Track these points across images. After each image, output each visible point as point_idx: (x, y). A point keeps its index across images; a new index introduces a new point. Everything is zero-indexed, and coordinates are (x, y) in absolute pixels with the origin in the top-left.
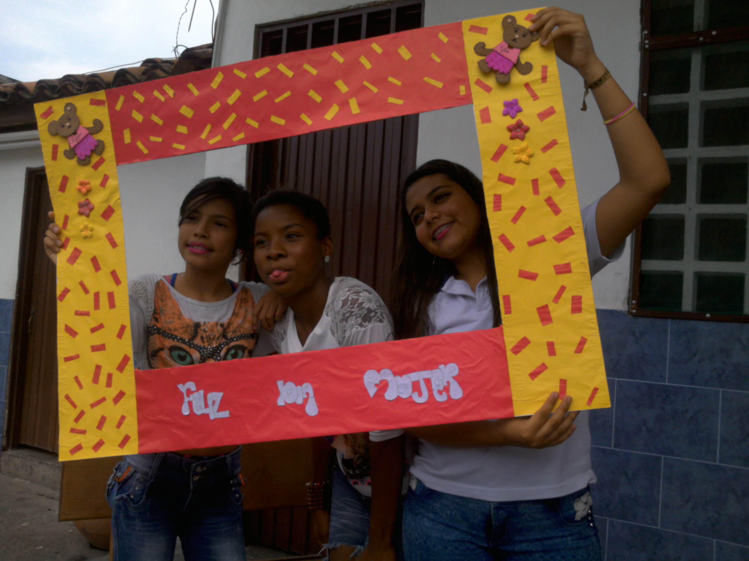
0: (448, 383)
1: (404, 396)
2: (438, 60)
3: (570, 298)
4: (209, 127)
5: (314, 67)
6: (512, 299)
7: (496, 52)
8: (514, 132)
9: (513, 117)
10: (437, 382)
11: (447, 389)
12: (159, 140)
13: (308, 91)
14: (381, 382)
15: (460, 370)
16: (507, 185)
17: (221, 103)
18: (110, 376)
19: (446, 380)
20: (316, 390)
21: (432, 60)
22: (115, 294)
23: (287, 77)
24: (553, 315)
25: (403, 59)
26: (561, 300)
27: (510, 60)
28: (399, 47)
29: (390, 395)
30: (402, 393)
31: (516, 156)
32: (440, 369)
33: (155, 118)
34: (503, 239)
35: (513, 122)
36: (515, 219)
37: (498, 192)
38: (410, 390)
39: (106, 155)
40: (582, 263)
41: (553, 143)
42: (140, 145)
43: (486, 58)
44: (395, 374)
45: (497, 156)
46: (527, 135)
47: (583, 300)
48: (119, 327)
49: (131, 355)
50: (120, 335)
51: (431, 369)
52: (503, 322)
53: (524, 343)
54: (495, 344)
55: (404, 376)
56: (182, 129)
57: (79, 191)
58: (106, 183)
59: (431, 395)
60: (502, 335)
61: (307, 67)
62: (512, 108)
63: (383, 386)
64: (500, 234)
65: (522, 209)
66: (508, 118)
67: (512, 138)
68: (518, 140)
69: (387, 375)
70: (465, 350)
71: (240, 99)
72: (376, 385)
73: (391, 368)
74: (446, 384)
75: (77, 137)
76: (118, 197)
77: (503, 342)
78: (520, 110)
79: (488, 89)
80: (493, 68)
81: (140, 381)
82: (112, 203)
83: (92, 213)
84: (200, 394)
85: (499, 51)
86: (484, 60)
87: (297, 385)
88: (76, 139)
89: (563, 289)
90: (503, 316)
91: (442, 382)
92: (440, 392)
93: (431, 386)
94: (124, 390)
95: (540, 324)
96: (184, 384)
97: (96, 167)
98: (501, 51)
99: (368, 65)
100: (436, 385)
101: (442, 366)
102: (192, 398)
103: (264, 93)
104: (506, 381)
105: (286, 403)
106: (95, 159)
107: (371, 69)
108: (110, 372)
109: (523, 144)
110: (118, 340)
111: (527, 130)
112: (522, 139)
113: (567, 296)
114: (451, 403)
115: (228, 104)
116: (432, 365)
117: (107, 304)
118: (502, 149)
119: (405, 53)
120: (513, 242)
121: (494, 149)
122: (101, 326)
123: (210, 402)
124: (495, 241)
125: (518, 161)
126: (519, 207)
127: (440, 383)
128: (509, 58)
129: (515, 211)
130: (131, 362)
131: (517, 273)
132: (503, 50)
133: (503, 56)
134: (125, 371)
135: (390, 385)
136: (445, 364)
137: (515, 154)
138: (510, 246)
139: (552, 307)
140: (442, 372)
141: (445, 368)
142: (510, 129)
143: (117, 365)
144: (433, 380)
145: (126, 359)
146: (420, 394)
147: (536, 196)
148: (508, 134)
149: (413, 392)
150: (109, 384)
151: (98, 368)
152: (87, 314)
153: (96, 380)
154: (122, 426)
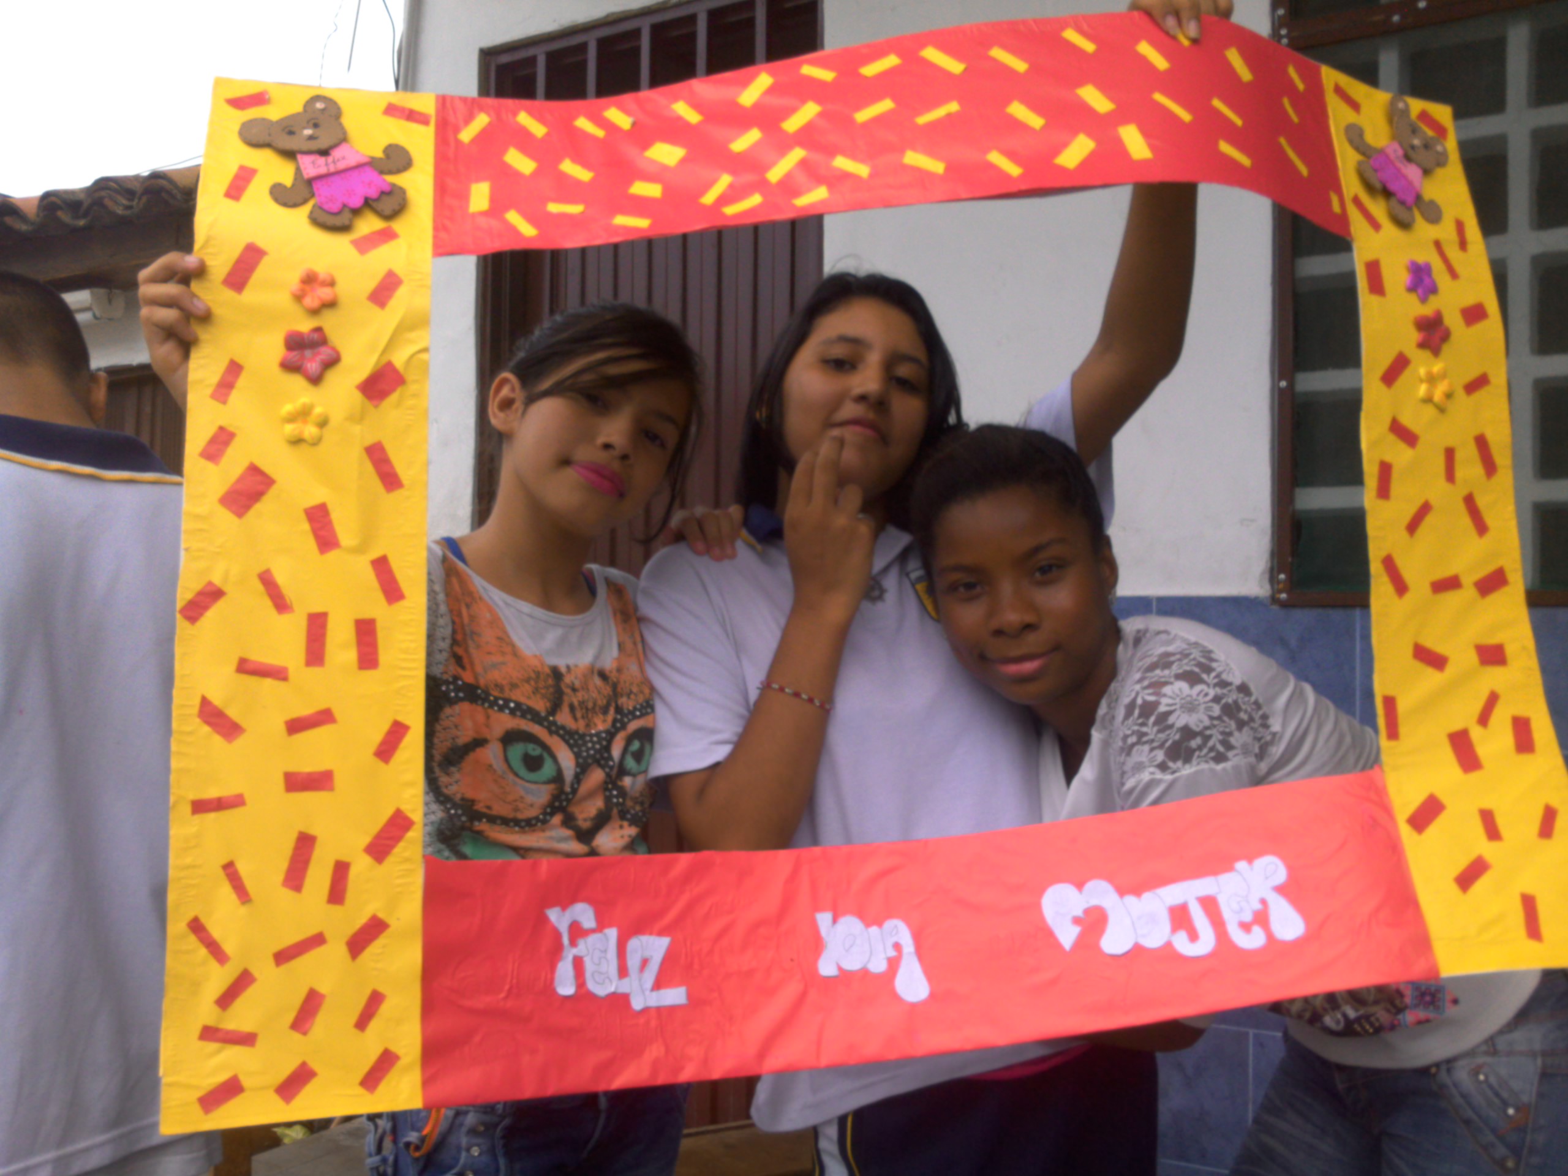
0: (1263, 902)
1: (1153, 942)
3: (1509, 721)
6: (1402, 709)
7: (1387, 156)
8: (1425, 334)
9: (1423, 299)
10: (1234, 904)
11: (1261, 918)
12: (577, 209)
15: (1290, 870)
16: (1402, 445)
17: (764, 131)
18: (341, 871)
20: (918, 938)
22: (380, 626)
24: (1483, 751)
26: (1493, 722)
29: (1115, 942)
30: (1144, 936)
31: (1424, 387)
33: (571, 168)
34: (1389, 564)
35: (1425, 310)
36: (1412, 527)
37: (1387, 459)
40: (1525, 648)
41: (1482, 381)
45: (1389, 377)
46: (1447, 349)
47: (1535, 726)
48: (385, 727)
50: (386, 751)
51: (1216, 873)
53: (1432, 809)
55: (1146, 895)
56: (647, 189)
57: (299, 299)
58: (389, 297)
59: (1222, 935)
63: (1094, 922)
64: (1384, 552)
66: (1414, 297)
67: (1421, 345)
68: (1428, 353)
69: (1100, 893)
72: (1076, 920)
73: (1108, 877)
74: (1258, 906)
75: (330, 160)
78: (1434, 290)
79: (1376, 225)
80: (1387, 186)
82: (399, 360)
84: (606, 938)
85: (1392, 157)
86: (1366, 162)
87: (868, 924)
88: (326, 165)
89: (1493, 698)
92: (1246, 927)
94: (383, 916)
95: (1457, 770)
96: (564, 908)
97: (365, 245)
98: (1396, 159)
100: (1233, 911)
101: (1242, 865)
102: (583, 948)
105: (840, 969)
106: (370, 225)
108: (344, 858)
109: (1438, 366)
110: (379, 763)
112: (1436, 352)
113: (1502, 715)
116: (1218, 863)
117: (351, 654)
118: (1401, 362)
120: (1407, 575)
121: (1387, 358)
122: (323, 718)
123: (633, 963)
124: (1376, 565)
125: (1429, 401)
126: (1420, 502)
128: (1409, 178)
129: (1412, 509)
131: (1409, 649)
132: (1398, 158)
133: (1399, 170)
134: (391, 859)
135: (1112, 918)
136: (1251, 858)
137: (1420, 382)
138: (1400, 585)
139: (1476, 733)
140: (1245, 880)
141: (1252, 869)
142: (1421, 325)
143: (367, 839)
144: (1222, 900)
145: (398, 824)
146: (1193, 937)
147: (1449, 485)
148: (1414, 335)
149: (1174, 930)
150: (337, 894)
151: (305, 844)
152: (279, 674)
153: (295, 877)
154: (374, 1025)
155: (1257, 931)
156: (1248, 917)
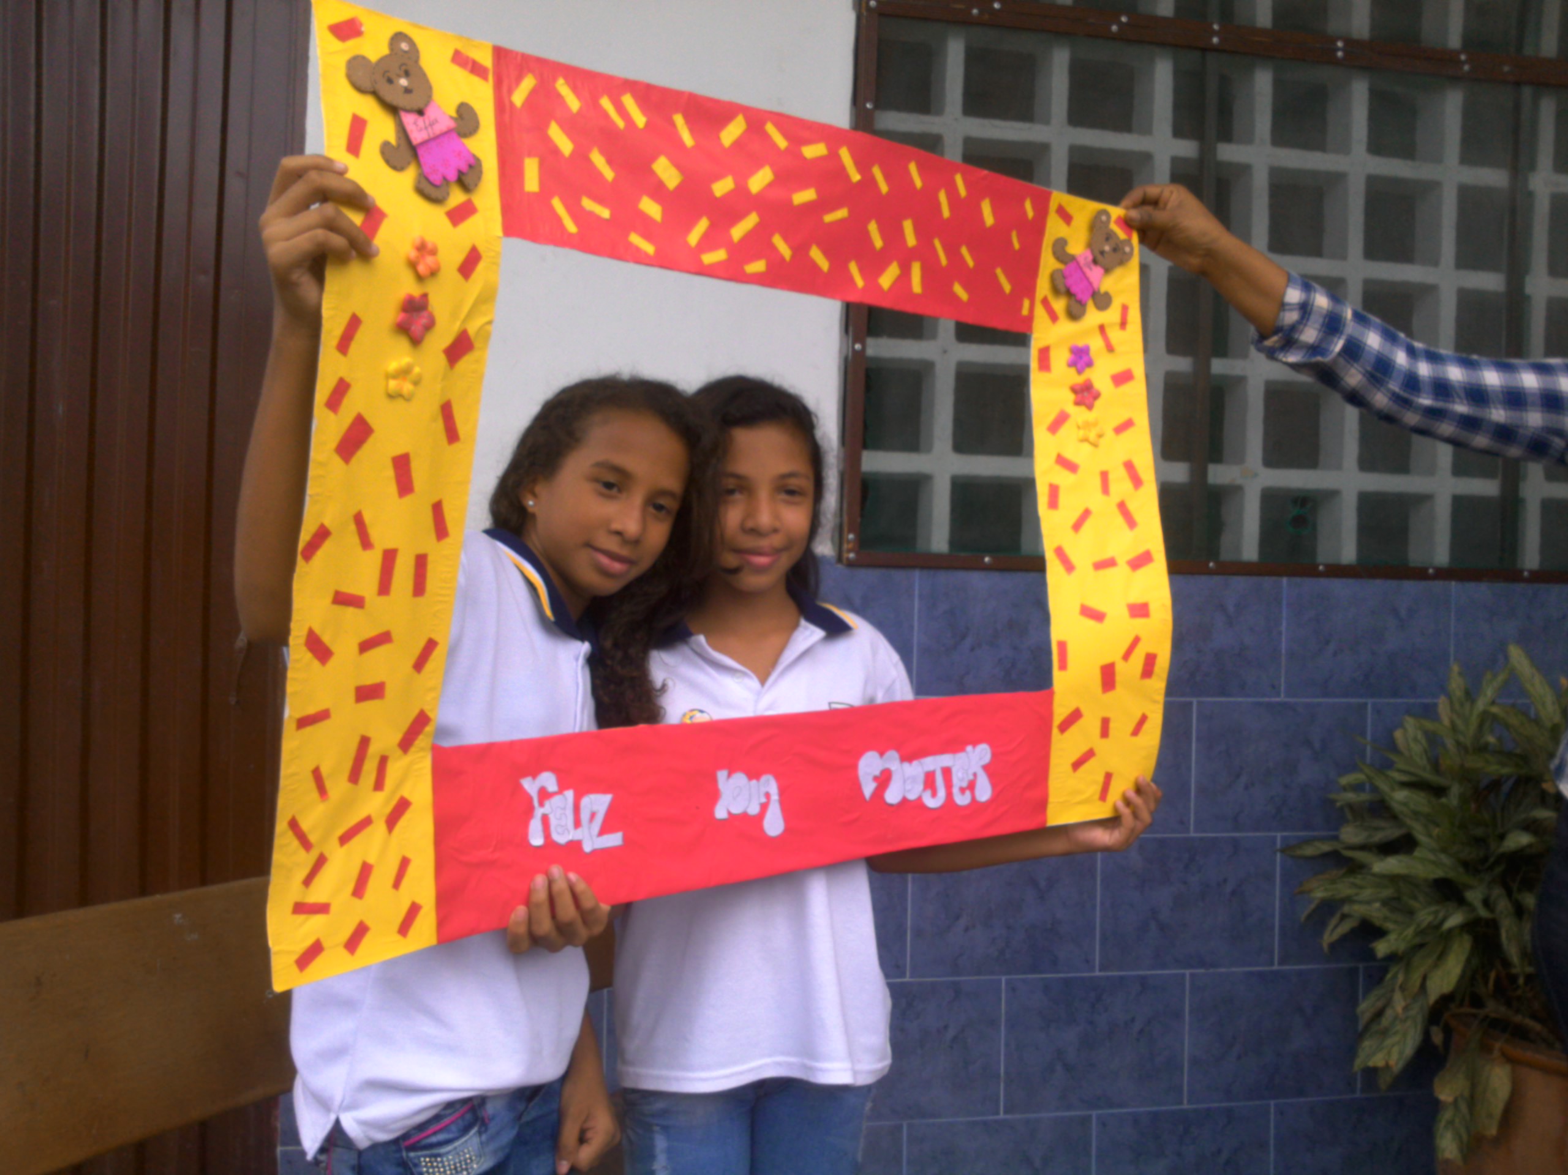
0: (975, 775)
1: (912, 796)
2: (1017, 246)
3: (1143, 656)
4: (703, 225)
6: (1071, 647)
7: (1079, 263)
8: (1080, 395)
9: (1080, 373)
10: (959, 774)
11: (972, 785)
12: (606, 214)
13: (870, 221)
14: (883, 773)
15: (994, 755)
16: (1066, 472)
17: (735, 182)
18: (383, 763)
19: (970, 772)
20: (781, 790)
21: (1011, 243)
22: (430, 560)
23: (849, 178)
24: (1119, 677)
25: (983, 222)
26: (1132, 657)
27: (1091, 283)
28: (985, 197)
29: (893, 795)
30: (909, 791)
31: (1082, 431)
32: (966, 752)
33: (598, 160)
34: (1060, 552)
35: (1080, 379)
36: (1076, 527)
37: (1054, 482)
38: (921, 787)
39: (479, 199)
41: (1129, 424)
42: (558, 206)
43: (1065, 268)
44: (903, 758)
45: (1055, 426)
46: (1097, 403)
47: (1158, 660)
50: (420, 664)
51: (954, 752)
52: (1055, 683)
53: (1073, 717)
54: (1039, 716)
55: (915, 762)
56: (651, 208)
58: (472, 271)
59: (949, 795)
61: (877, 172)
62: (1081, 357)
63: (884, 780)
64: (1056, 547)
65: (1086, 513)
66: (1074, 371)
67: (1077, 404)
68: (1083, 408)
69: (892, 760)
70: (1001, 723)
71: (769, 186)
72: (875, 779)
73: (897, 749)
74: (971, 778)
77: (1052, 714)
78: (1090, 364)
79: (1055, 319)
80: (1070, 289)
82: (472, 328)
83: (428, 340)
84: (567, 799)
85: (1082, 264)
86: (1062, 269)
87: (750, 778)
88: (426, 128)
89: (1136, 641)
90: (1056, 674)
91: (967, 773)
92: (962, 791)
93: (951, 780)
94: (407, 796)
96: (534, 778)
97: (455, 218)
98: (1085, 264)
99: (946, 211)
100: (958, 779)
101: (969, 748)
102: (547, 808)
103: (810, 194)
104: (1043, 774)
105: (729, 813)
106: (456, 198)
107: (947, 220)
108: (385, 752)
109: (1091, 416)
110: (416, 674)
111: (1096, 395)
112: (1090, 407)
113: (1140, 652)
114: (977, 808)
116: (956, 745)
117: (409, 584)
118: (1062, 417)
119: (987, 214)
120: (1073, 559)
121: (1054, 417)
122: (385, 638)
123: (584, 817)
124: (1050, 557)
125: (1084, 440)
126: (1082, 509)
127: (964, 775)
128: (1092, 279)
129: (1077, 515)
131: (1078, 609)
132: (1087, 262)
133: (1084, 273)
135: (894, 778)
136: (974, 743)
137: (1079, 428)
138: (1069, 566)
139: (1120, 665)
140: (968, 759)
141: (974, 752)
142: (1075, 389)
143: (400, 736)
144: (953, 771)
146: (935, 794)
147: (1105, 497)
148: (1073, 397)
149: (924, 789)
150: (379, 783)
151: (363, 743)
152: (359, 602)
153: (355, 773)
155: (968, 794)
156: (965, 785)
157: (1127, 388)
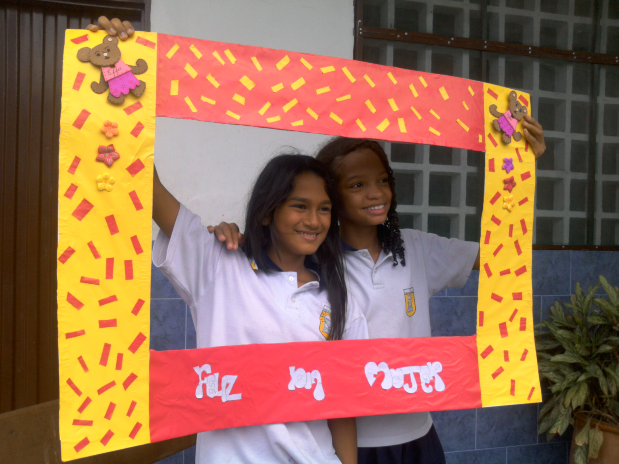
0: (434, 378)
1: (398, 386)
2: (467, 108)
3: (519, 319)
4: (268, 105)
5: (373, 79)
6: (485, 315)
7: (505, 117)
8: (507, 185)
9: (508, 172)
10: (425, 377)
11: (432, 383)
12: (213, 102)
13: (366, 100)
14: (379, 373)
15: (444, 368)
16: (495, 225)
17: (284, 85)
18: (120, 357)
19: (432, 376)
20: (323, 378)
21: (463, 107)
22: (134, 263)
23: (349, 81)
24: (509, 330)
25: (442, 98)
26: (514, 320)
27: (512, 127)
28: (440, 86)
29: (386, 385)
30: (395, 383)
31: (505, 204)
32: (428, 366)
33: (211, 79)
34: (486, 266)
35: (508, 176)
36: (495, 253)
37: (489, 230)
38: (403, 382)
39: (144, 101)
40: (529, 294)
41: (525, 200)
42: (188, 100)
43: (499, 119)
44: (391, 367)
45: (493, 201)
46: (514, 189)
47: (527, 321)
48: (136, 301)
49: (147, 334)
50: (136, 311)
51: (420, 365)
52: (478, 332)
53: (489, 350)
54: (470, 349)
55: (398, 369)
56: (239, 99)
57: (103, 133)
58: (139, 133)
59: (419, 387)
60: (475, 342)
61: (367, 78)
62: (508, 165)
63: (380, 377)
64: (485, 263)
65: (501, 246)
66: (504, 172)
67: (505, 189)
68: (507, 192)
69: (384, 367)
70: (447, 352)
71: (303, 87)
72: (375, 376)
73: (387, 362)
74: (432, 379)
75: (115, 70)
76: (152, 152)
77: (476, 348)
78: (512, 168)
79: (495, 144)
80: (503, 129)
81: (153, 363)
82: (142, 158)
83: (116, 164)
84: (215, 377)
85: (507, 117)
86: (497, 120)
87: (307, 371)
88: (114, 73)
89: (516, 311)
90: (478, 327)
91: (429, 376)
92: (427, 385)
93: (420, 379)
94: (135, 373)
95: (500, 336)
96: (200, 367)
97: (129, 111)
98: (508, 117)
99: (416, 95)
100: (424, 379)
101: (429, 364)
102: (206, 381)
103: (327, 89)
104: (476, 379)
105: (296, 387)
106: (129, 102)
107: (417, 98)
108: (121, 352)
109: (511, 196)
110: (133, 315)
111: (514, 185)
112: (510, 191)
113: (518, 317)
114: (435, 394)
115: (292, 89)
116: (421, 362)
117: (124, 274)
118: (498, 195)
119: (444, 94)
120: (492, 270)
121: (493, 195)
122: (113, 299)
123: (223, 385)
124: (482, 268)
125: (506, 208)
126: (499, 244)
127: (427, 377)
128: (512, 125)
129: (496, 247)
130: (147, 342)
131: (490, 295)
132: (509, 117)
133: (508, 122)
134: (138, 352)
135: (386, 376)
136: (432, 361)
137: (504, 202)
138: (489, 274)
139: (508, 324)
140: (429, 369)
141: (432, 366)
142: (505, 182)
143: (129, 345)
144: (421, 375)
145: (140, 338)
146: (411, 386)
147: (510, 238)
148: (503, 185)
149: (405, 383)
150: (119, 366)
151: (107, 347)
152: (96, 282)
153: (104, 361)
154: (134, 413)
155: (430, 386)
156: (428, 382)
157: (527, 181)
